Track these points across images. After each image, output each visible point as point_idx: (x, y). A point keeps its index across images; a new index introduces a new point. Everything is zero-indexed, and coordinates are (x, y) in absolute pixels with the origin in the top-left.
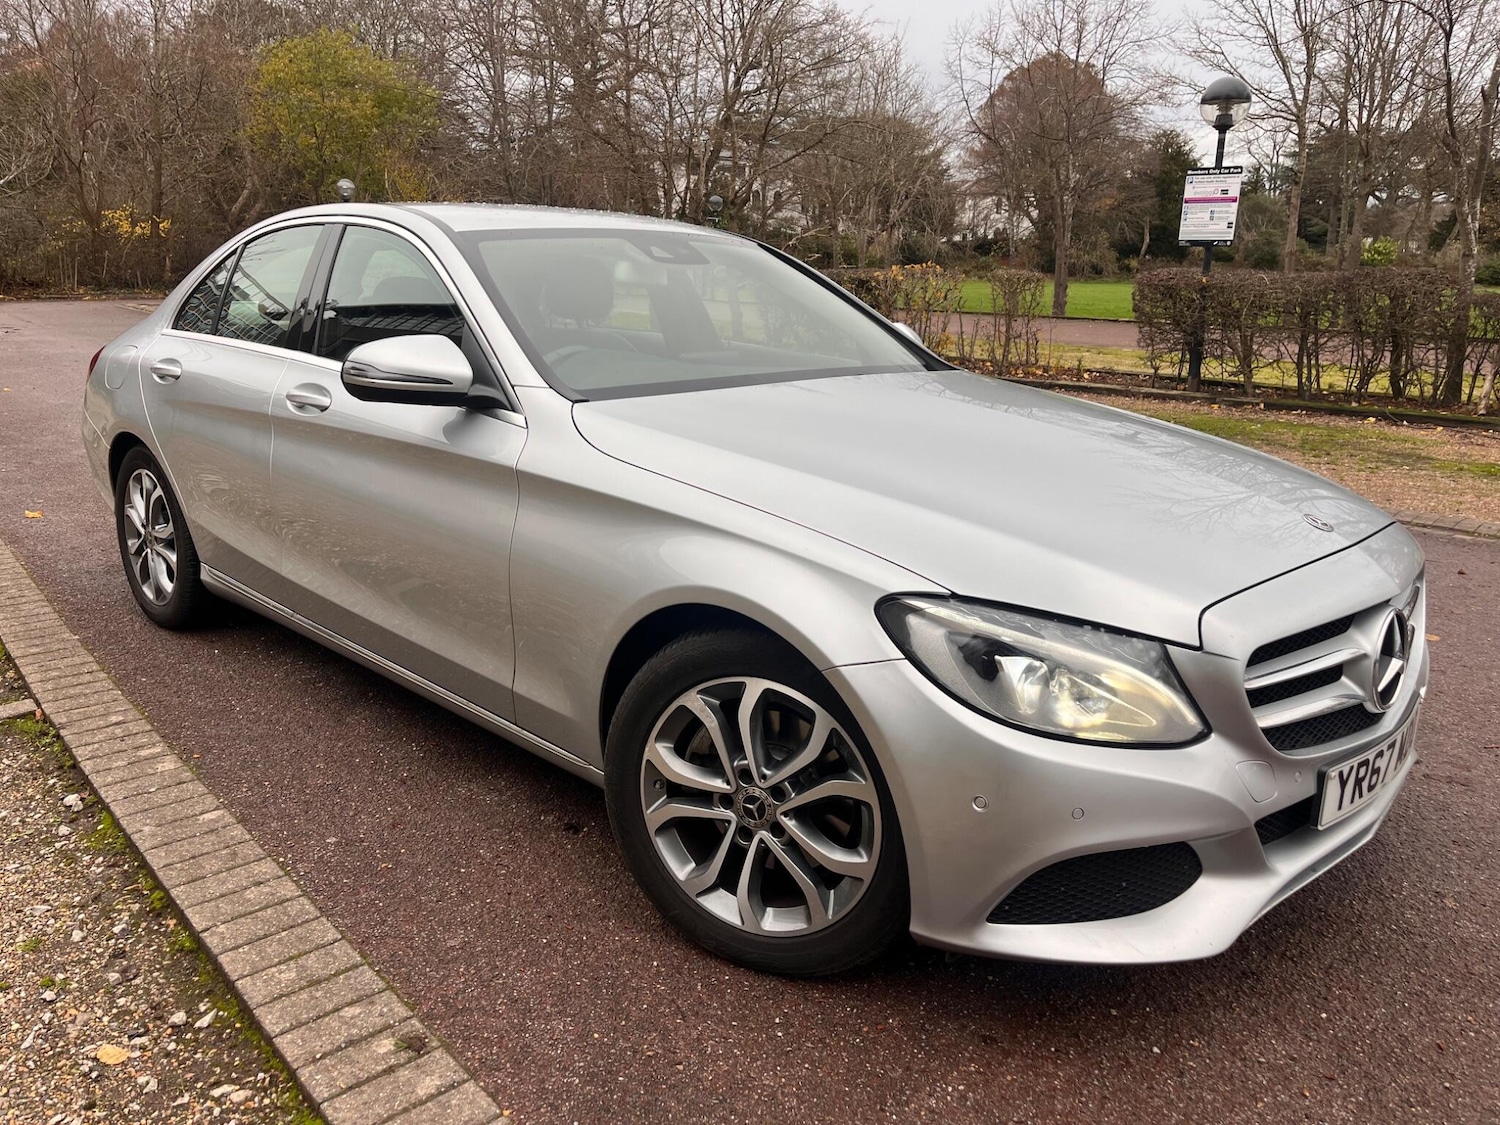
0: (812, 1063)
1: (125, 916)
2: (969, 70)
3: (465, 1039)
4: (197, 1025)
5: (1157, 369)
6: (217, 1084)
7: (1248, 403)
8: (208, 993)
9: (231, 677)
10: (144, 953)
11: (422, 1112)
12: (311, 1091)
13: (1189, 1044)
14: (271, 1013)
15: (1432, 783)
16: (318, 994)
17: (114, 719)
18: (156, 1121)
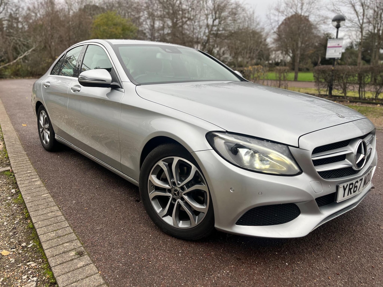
0: (187, 263)
1: (18, 219)
3: (94, 253)
4: (28, 247)
6: (29, 261)
7: (345, 101)
8: (33, 239)
9: (60, 163)
10: (20, 228)
11: (77, 271)
12: (50, 264)
13: (297, 263)
14: (46, 244)
16: (59, 240)
17: (29, 172)
18: (11, 270)
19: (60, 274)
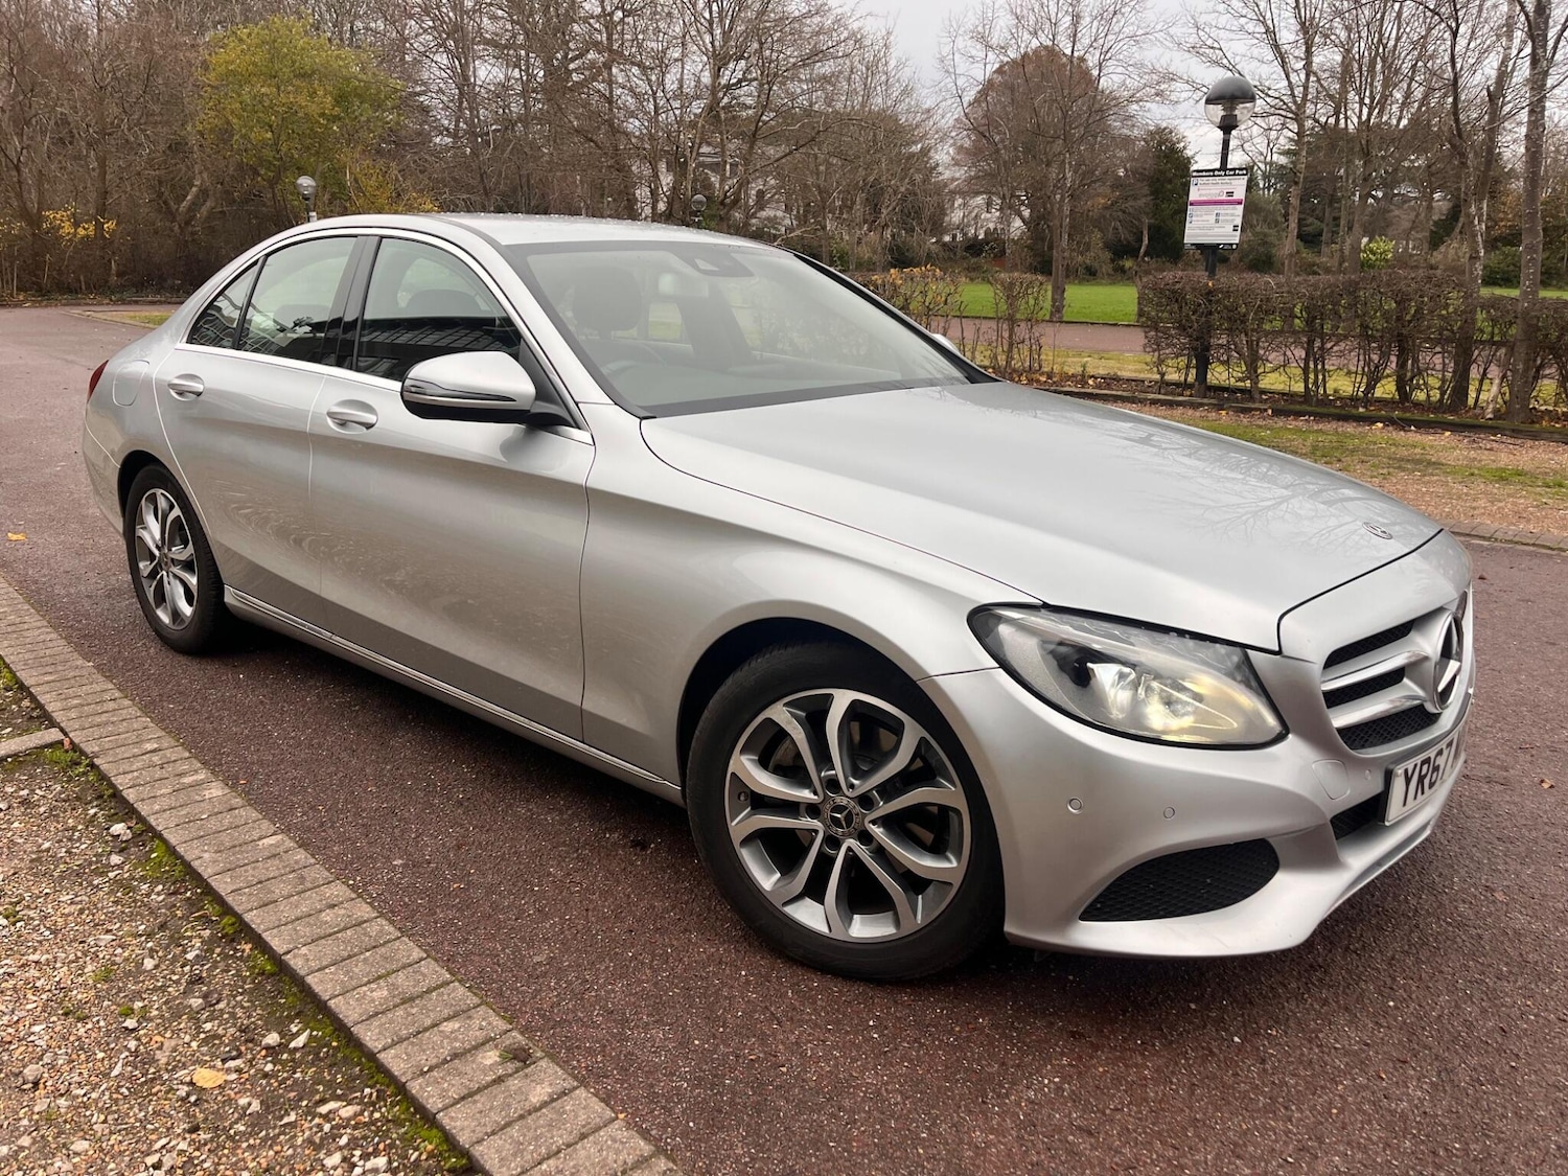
0: (910, 1061)
1: (197, 943)
2: (962, 66)
3: (568, 1050)
4: (292, 1045)
5: (1163, 375)
6: (323, 1101)
7: (1255, 409)
8: (298, 1015)
9: (262, 702)
10: (223, 979)
11: (538, 1118)
12: (424, 1102)
13: (1268, 1034)
14: (369, 1030)
15: (1473, 783)
16: (414, 1011)
17: (149, 746)
18: (264, 1140)
19: (480, 1135)
